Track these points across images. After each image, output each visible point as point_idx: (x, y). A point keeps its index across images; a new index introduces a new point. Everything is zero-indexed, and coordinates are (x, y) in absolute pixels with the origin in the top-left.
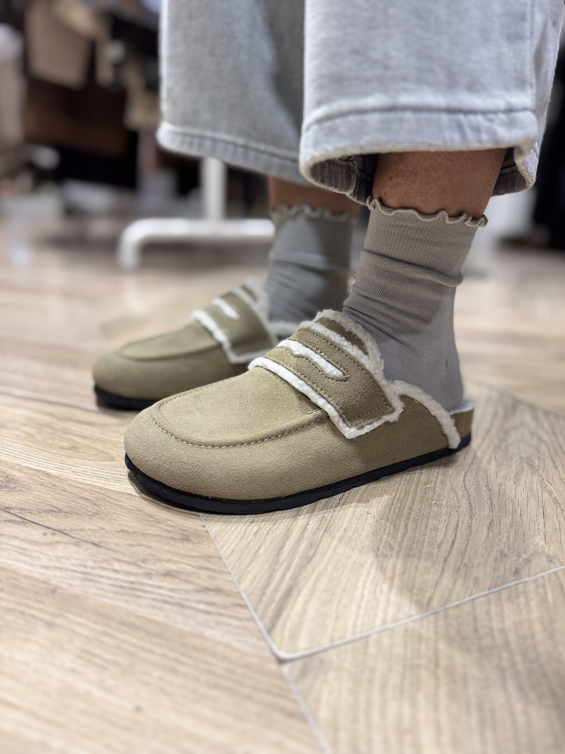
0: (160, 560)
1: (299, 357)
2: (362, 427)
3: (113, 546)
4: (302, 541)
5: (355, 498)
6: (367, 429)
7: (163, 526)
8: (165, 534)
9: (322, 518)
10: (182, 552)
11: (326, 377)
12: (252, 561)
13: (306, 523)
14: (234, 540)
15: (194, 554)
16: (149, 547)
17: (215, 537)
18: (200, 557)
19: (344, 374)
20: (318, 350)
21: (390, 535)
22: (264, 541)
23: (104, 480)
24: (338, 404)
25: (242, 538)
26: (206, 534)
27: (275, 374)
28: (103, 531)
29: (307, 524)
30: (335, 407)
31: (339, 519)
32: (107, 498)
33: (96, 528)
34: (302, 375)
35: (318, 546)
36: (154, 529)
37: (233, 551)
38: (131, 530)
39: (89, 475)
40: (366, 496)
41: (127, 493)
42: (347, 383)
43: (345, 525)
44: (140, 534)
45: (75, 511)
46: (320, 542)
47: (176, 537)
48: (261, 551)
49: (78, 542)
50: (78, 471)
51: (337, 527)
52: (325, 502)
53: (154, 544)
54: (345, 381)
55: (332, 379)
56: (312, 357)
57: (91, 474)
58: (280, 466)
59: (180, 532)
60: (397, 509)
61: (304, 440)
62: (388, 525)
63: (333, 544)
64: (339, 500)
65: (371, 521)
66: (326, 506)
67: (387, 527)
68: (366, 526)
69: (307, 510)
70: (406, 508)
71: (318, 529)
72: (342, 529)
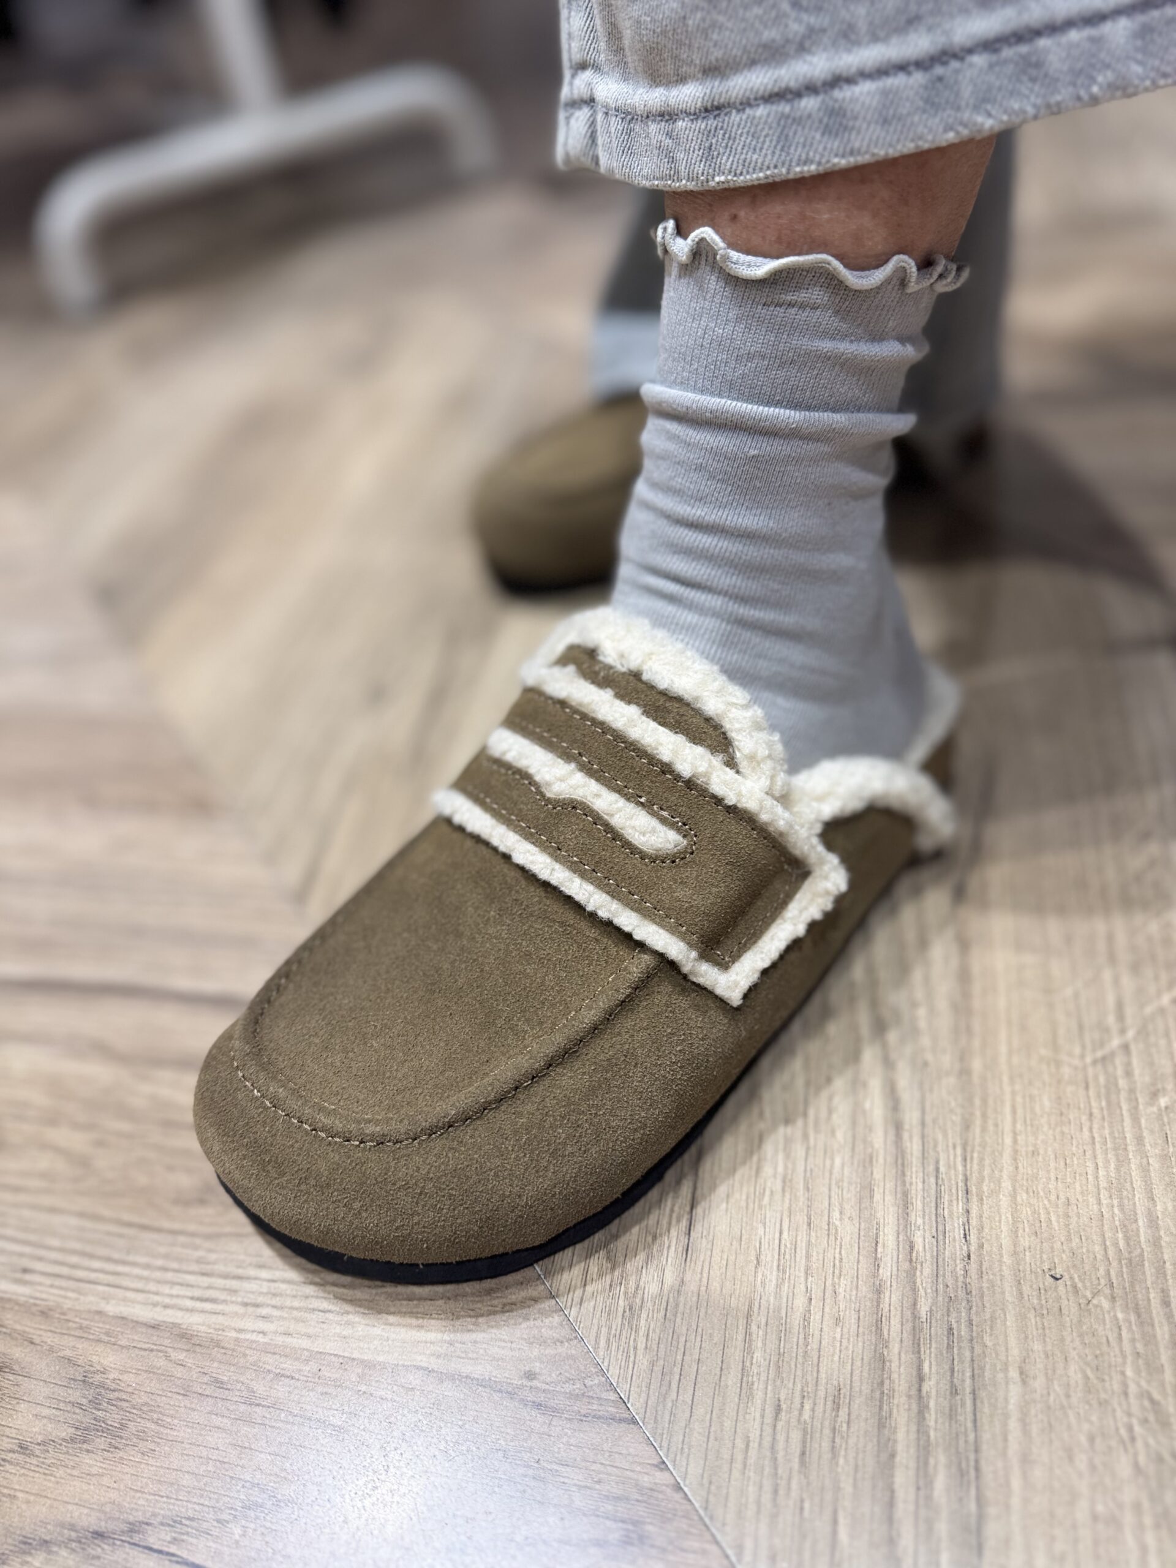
4: (932, 1461)
5: (1000, 1217)
8: (574, 1528)
9: (948, 1340)
13: (914, 1373)
14: (758, 1503)
17: (706, 1507)
21: (1141, 1362)
22: (836, 1489)
25: (775, 1491)
26: (678, 1497)
29: (921, 1379)
31: (991, 1328)
35: (977, 1469)
40: (1025, 1196)
43: (1015, 1352)
46: (977, 1448)
47: (608, 1536)
48: (843, 1534)
50: (260, 1299)
51: (999, 1367)
52: (932, 1256)
59: (609, 1507)
60: (1120, 1235)
62: (1120, 1316)
63: (1014, 1447)
64: (964, 1241)
65: (1074, 1309)
66: (940, 1279)
67: (1123, 1328)
68: (1068, 1339)
69: (899, 1313)
70: (1140, 1223)
71: (954, 1391)
72: (1014, 1374)
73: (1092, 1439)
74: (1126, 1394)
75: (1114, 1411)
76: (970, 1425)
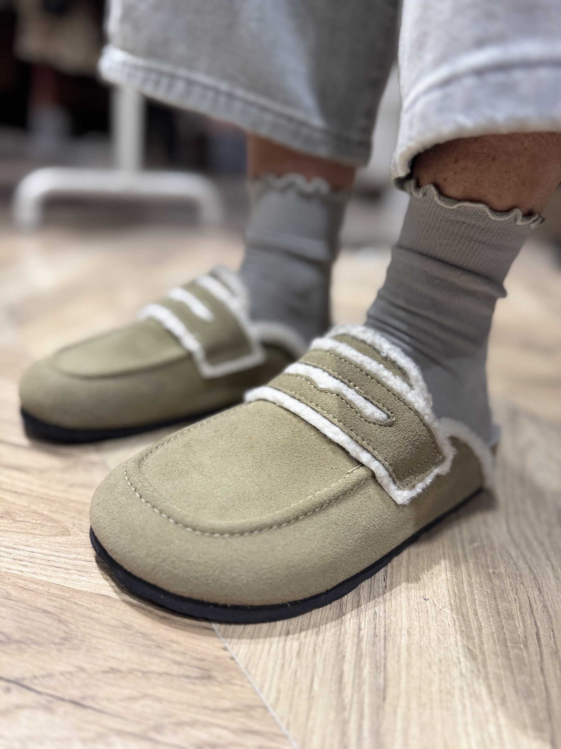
0: (181, 724)
1: (327, 393)
2: (414, 486)
3: (104, 703)
4: (363, 661)
5: (401, 575)
6: (419, 488)
7: (168, 655)
8: (175, 670)
9: (374, 616)
10: (208, 703)
11: (366, 421)
12: (310, 708)
13: (357, 627)
14: (274, 669)
15: (226, 704)
16: (159, 699)
17: (246, 668)
18: (236, 710)
19: (389, 417)
20: (350, 382)
21: (464, 634)
22: (314, 667)
23: (63, 573)
24: (387, 459)
25: (283, 665)
26: (232, 662)
27: (295, 415)
28: (82, 675)
29: (360, 629)
30: (383, 464)
31: (395, 614)
32: (75, 607)
33: (70, 669)
34: (335, 418)
35: (385, 666)
36: (157, 660)
37: (279, 692)
38: (123, 668)
39: (40, 564)
40: (413, 569)
41: (102, 595)
42: (393, 428)
43: (405, 624)
44: (140, 674)
45: (31, 637)
46: (385, 659)
47: (193, 675)
48: (316, 686)
49: (50, 702)
51: (397, 629)
52: (368, 585)
53: (163, 692)
54: (390, 426)
55: (374, 424)
56: (344, 392)
57: (43, 562)
58: (323, 556)
59: (195, 663)
60: (456, 588)
61: (348, 512)
62: (455, 616)
63: (403, 661)
64: (384, 581)
65: (434, 611)
66: (372, 594)
67: (456, 621)
68: (430, 622)
69: (351, 604)
70: (465, 584)
71: (375, 636)
72: (404, 632)
73: (440, 661)
74: (457, 645)
75: (451, 651)
76: (382, 649)
